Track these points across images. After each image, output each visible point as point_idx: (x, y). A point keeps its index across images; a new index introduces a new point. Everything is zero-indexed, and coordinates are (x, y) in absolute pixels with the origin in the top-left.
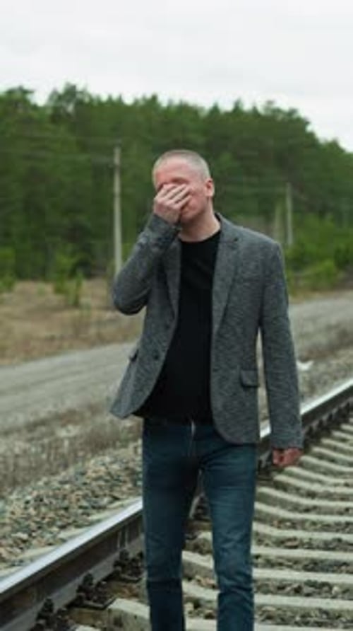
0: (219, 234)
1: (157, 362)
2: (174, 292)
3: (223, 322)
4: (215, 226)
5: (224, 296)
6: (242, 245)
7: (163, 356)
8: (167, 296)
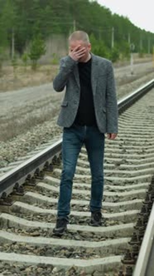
0: (91, 60)
1: (76, 105)
2: (78, 80)
3: (96, 92)
4: (90, 57)
5: (95, 82)
6: (100, 63)
7: (78, 102)
8: (75, 81)
